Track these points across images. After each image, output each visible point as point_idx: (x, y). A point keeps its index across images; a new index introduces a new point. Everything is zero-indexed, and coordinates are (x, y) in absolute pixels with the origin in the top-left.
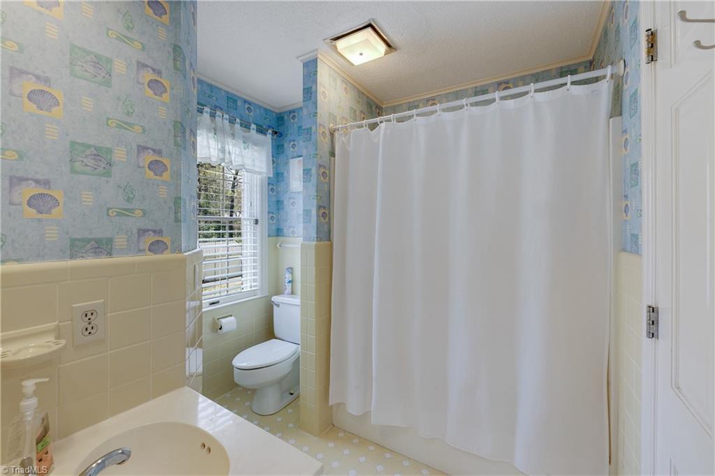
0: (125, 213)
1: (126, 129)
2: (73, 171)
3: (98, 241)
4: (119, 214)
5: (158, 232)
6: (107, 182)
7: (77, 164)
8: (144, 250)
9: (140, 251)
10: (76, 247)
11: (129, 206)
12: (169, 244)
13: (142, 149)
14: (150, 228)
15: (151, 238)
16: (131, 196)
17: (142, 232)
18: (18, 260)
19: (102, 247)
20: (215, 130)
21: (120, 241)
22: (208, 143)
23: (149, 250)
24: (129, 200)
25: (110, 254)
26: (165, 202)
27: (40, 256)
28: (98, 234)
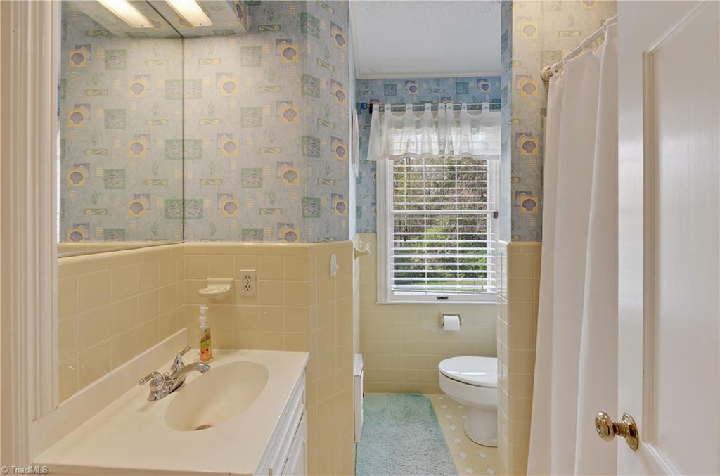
0: (270, 211)
1: (270, 152)
2: (243, 187)
3: (255, 231)
4: (267, 213)
5: (291, 225)
6: (260, 191)
7: (245, 182)
8: (281, 239)
9: (279, 239)
10: (246, 234)
11: (271, 207)
12: (298, 235)
13: (280, 164)
14: (285, 222)
15: (286, 230)
16: (273, 199)
17: (280, 225)
18: (221, 240)
19: (258, 235)
20: (436, 123)
21: (267, 232)
22: (429, 138)
23: (285, 239)
24: (272, 202)
25: (262, 240)
26: (295, 202)
27: (230, 239)
28: (255, 226)
